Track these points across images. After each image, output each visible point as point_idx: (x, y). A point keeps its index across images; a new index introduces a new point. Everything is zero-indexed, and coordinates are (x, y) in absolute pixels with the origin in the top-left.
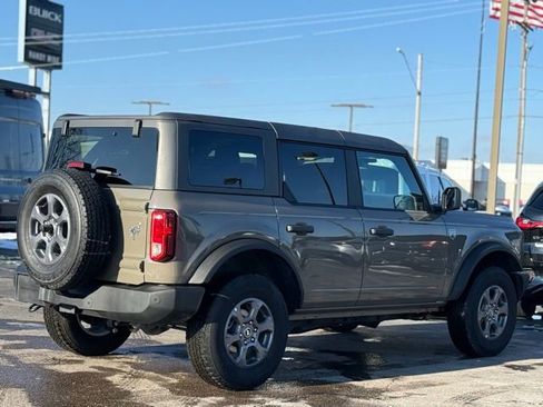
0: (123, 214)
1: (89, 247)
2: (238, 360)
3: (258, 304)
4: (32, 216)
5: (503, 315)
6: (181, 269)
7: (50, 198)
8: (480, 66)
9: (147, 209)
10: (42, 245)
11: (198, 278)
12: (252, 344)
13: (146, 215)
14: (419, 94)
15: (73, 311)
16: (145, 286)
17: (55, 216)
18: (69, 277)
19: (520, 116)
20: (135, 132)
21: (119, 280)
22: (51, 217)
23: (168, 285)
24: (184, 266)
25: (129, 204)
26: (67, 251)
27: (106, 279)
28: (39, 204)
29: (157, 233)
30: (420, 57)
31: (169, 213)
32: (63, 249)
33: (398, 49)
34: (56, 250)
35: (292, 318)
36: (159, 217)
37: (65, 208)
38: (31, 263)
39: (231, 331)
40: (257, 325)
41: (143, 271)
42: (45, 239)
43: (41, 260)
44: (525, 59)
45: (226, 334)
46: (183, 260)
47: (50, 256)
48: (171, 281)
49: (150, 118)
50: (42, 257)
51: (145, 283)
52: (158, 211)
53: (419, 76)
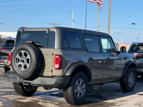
0: (45, 56)
1: (37, 66)
2: (77, 97)
3: (82, 81)
4: (16, 57)
5: (133, 80)
6: (63, 71)
7: (23, 52)
8: (86, 14)
9: (53, 54)
10: (20, 66)
11: (68, 74)
12: (80, 92)
13: (53, 57)
14: (73, 21)
15: (28, 84)
16: (52, 77)
17: (25, 57)
18: (30, 75)
19: (98, 27)
20: (47, 32)
21: (44, 75)
22: (23, 57)
23: (60, 76)
24: (64, 70)
25: (46, 53)
26: (29, 67)
27: (40, 75)
28: (19, 54)
29: (56, 61)
30: (73, 11)
31: (60, 56)
32: (28, 67)
33: (68, 9)
34: (25, 67)
35: (89, 84)
36: (57, 57)
37: (28, 55)
38: (17, 71)
39: (76, 89)
40: (81, 86)
41: (52, 72)
42: (21, 64)
43: (20, 70)
44: (99, 12)
45: (75, 89)
46: (64, 69)
47: (23, 69)
48: (60, 75)
49: (52, 28)
50: (20, 69)
51: (53, 76)
52: (56, 55)
53: (73, 16)
